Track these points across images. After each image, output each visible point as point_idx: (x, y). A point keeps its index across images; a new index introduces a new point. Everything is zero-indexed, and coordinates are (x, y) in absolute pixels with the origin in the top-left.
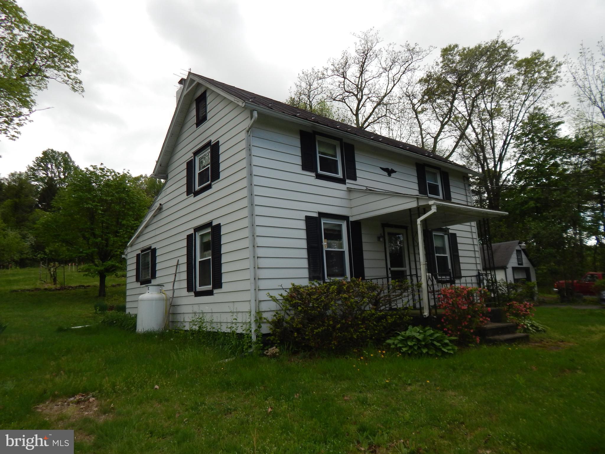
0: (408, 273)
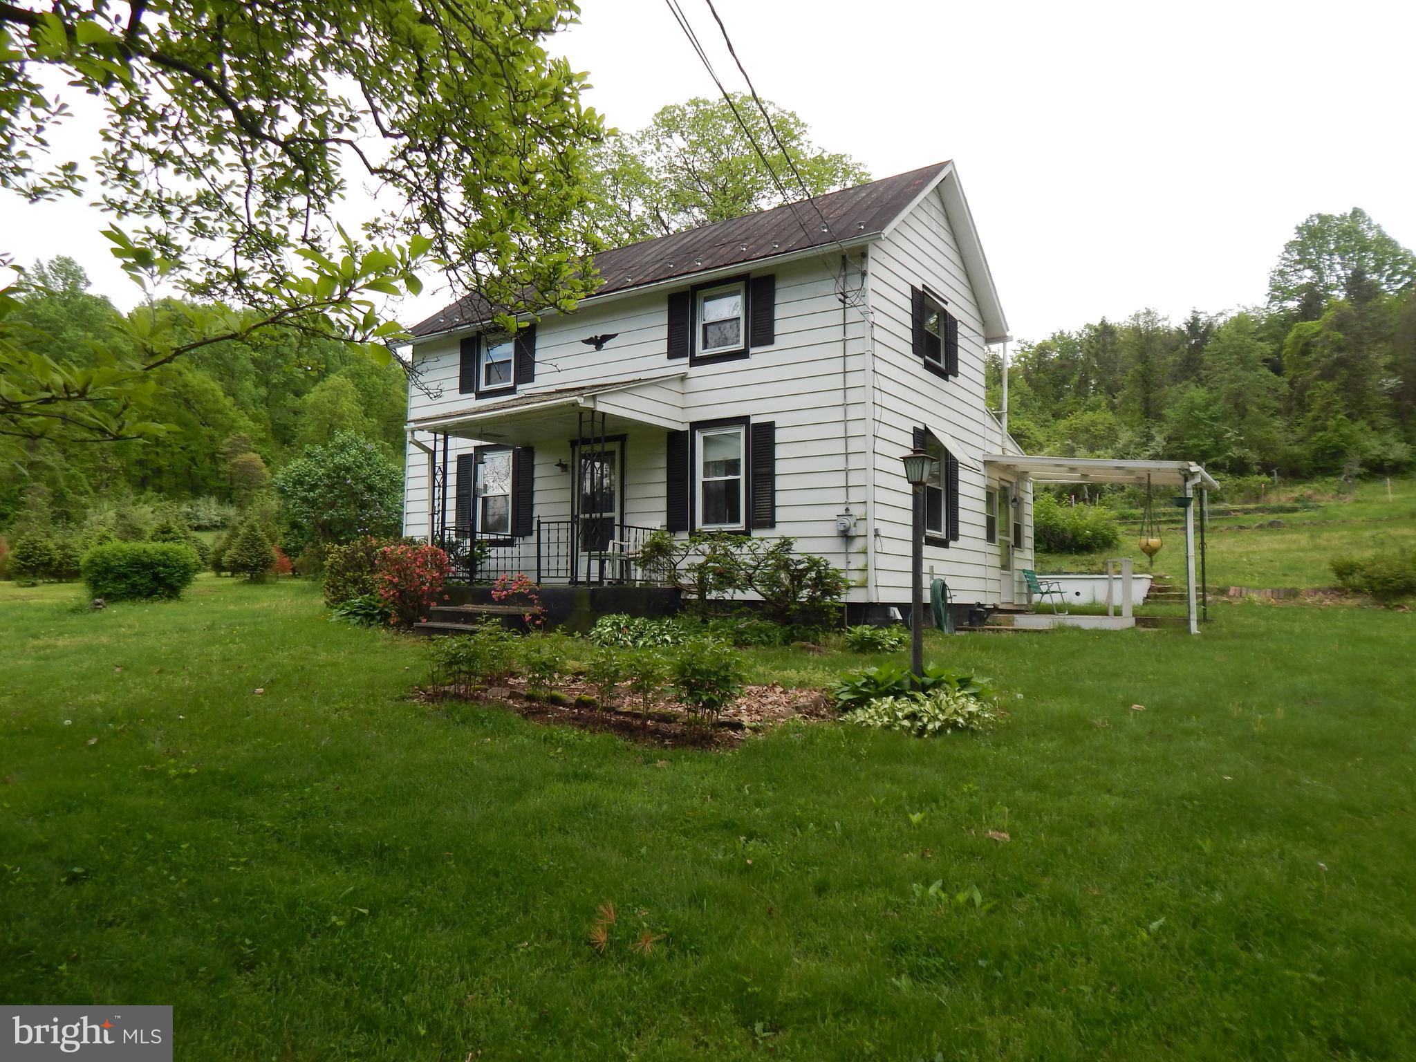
0: (617, 521)
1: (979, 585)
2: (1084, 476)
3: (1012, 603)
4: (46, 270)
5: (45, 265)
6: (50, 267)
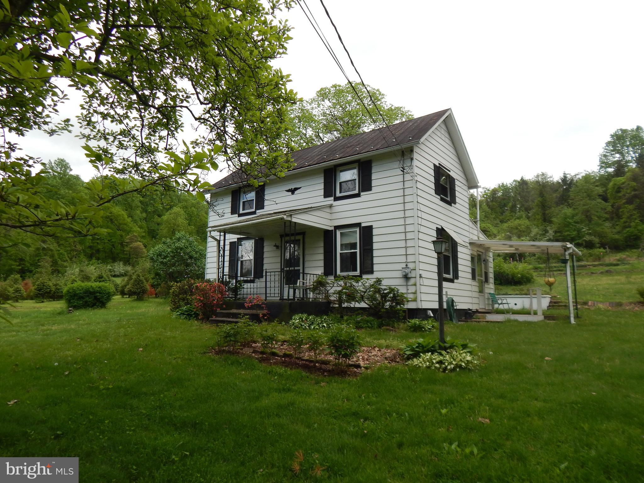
0: (301, 271)
1: (471, 300)
2: (517, 249)
3: (485, 309)
4: (53, 165)
5: (53, 162)
6: (55, 163)
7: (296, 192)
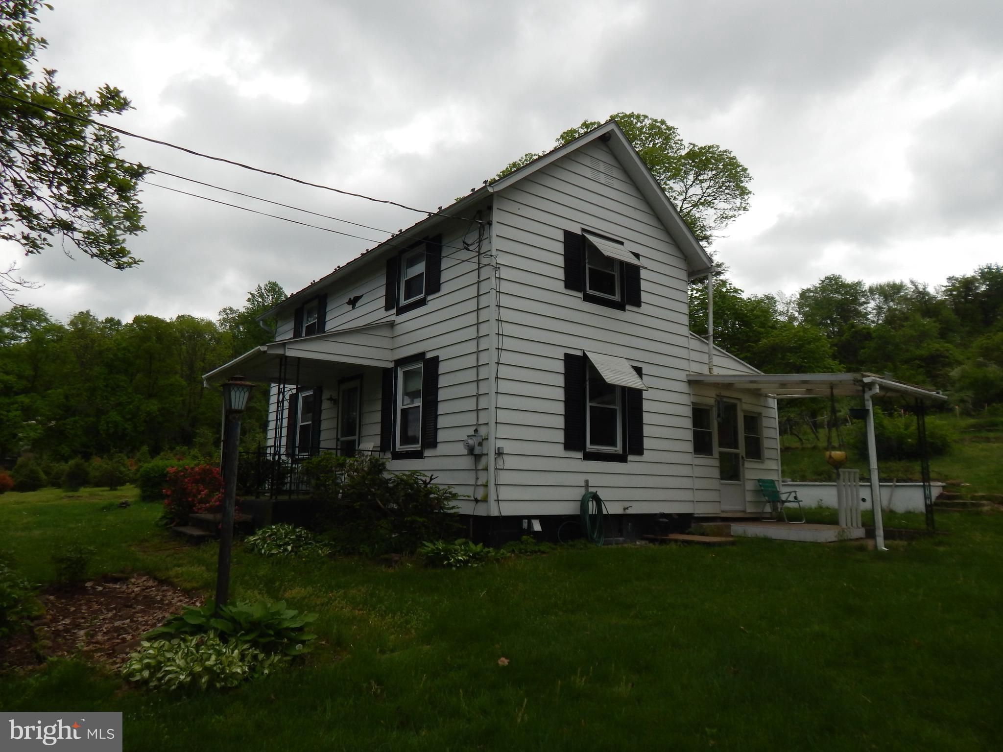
1: (688, 495)
3: (744, 511)
4: (263, 291)
5: (263, 288)
6: (265, 289)
7: (357, 305)
